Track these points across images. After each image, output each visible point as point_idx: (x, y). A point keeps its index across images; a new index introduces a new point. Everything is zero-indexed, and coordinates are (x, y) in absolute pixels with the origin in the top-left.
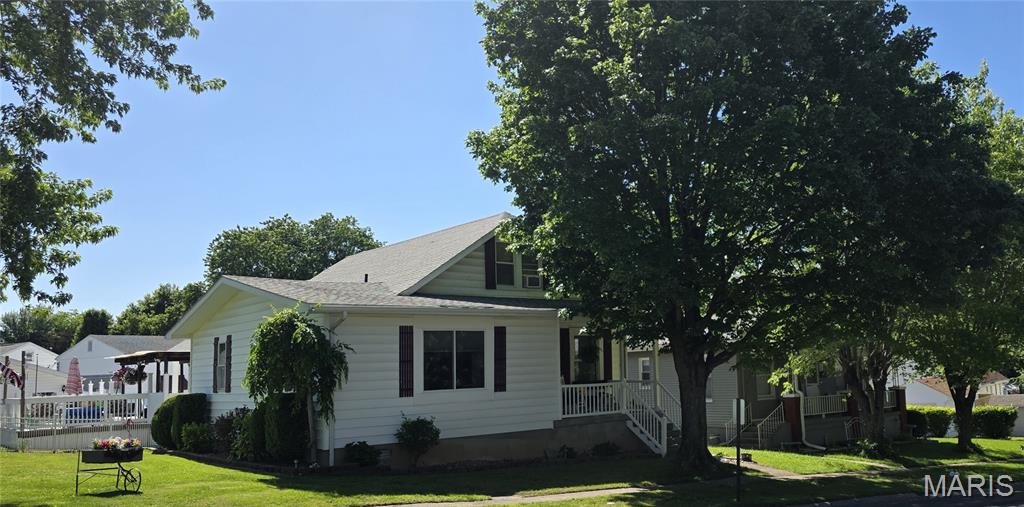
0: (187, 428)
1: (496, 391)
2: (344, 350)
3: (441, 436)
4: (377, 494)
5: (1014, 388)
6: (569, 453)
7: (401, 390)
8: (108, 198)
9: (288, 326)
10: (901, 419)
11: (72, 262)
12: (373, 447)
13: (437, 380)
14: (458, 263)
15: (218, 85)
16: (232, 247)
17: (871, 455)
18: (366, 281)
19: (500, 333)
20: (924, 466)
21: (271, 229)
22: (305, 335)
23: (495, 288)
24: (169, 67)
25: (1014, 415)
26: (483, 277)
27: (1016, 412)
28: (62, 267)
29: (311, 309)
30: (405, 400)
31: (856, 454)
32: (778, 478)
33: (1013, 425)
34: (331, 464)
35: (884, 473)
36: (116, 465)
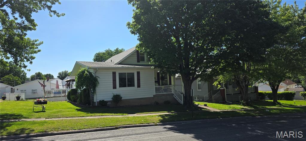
0: (72, 96)
1: (138, 87)
2: (97, 78)
3: (122, 99)
4: (99, 113)
5: (300, 86)
6: (157, 103)
7: (113, 87)
8: (43, 43)
9: (83, 72)
10: (257, 95)
11: (34, 58)
12: (105, 101)
13: (122, 85)
14: (129, 56)
15: (63, 15)
16: (98, 56)
17: (244, 105)
18: (111, 61)
19: (138, 73)
20: (260, 108)
21: (106, 52)
22: (86, 74)
23: (140, 62)
24: (51, 11)
25: (294, 94)
26: (136, 59)
27: (295, 93)
28: (32, 60)
29: (89, 68)
30: (115, 90)
31: (240, 104)
32: (212, 111)
33: (294, 97)
34: (96, 105)
35: (245, 110)
36: (41, 105)
